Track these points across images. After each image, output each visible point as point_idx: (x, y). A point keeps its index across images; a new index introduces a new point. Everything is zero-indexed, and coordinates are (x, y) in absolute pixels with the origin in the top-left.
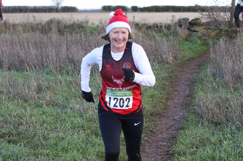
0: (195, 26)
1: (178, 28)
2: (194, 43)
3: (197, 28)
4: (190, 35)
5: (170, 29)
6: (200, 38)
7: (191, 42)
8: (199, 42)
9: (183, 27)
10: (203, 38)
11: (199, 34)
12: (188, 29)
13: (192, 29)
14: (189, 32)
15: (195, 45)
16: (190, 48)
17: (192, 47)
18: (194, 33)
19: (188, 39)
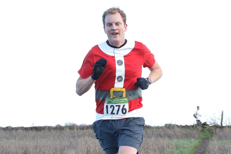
0: (205, 126)
1: (198, 126)
2: (205, 133)
3: (206, 126)
4: (203, 129)
5: (193, 127)
6: (207, 130)
7: (203, 132)
8: (207, 132)
9: (200, 126)
10: (209, 130)
11: (207, 129)
12: (202, 127)
13: (204, 127)
14: (203, 128)
15: (206, 133)
16: (203, 135)
17: (204, 134)
18: (205, 128)
19: (202, 131)
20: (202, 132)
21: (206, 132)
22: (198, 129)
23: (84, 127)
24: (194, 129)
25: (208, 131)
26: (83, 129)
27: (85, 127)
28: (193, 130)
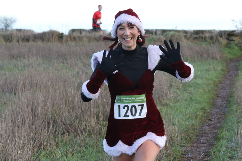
0: (232, 37)
1: (220, 38)
2: (232, 49)
3: (234, 38)
4: (229, 43)
5: (212, 39)
6: (236, 45)
8: (236, 48)
9: (223, 37)
11: (236, 42)
12: (227, 39)
13: (230, 39)
14: (228, 41)
16: (229, 52)
17: (231, 51)
18: (232, 42)
19: (228, 46)
20: (228, 49)
21: (234, 48)
22: (221, 43)
23: (29, 37)
24: (213, 43)
25: (238, 46)
26: (28, 40)
27: (31, 37)
28: (212, 45)
